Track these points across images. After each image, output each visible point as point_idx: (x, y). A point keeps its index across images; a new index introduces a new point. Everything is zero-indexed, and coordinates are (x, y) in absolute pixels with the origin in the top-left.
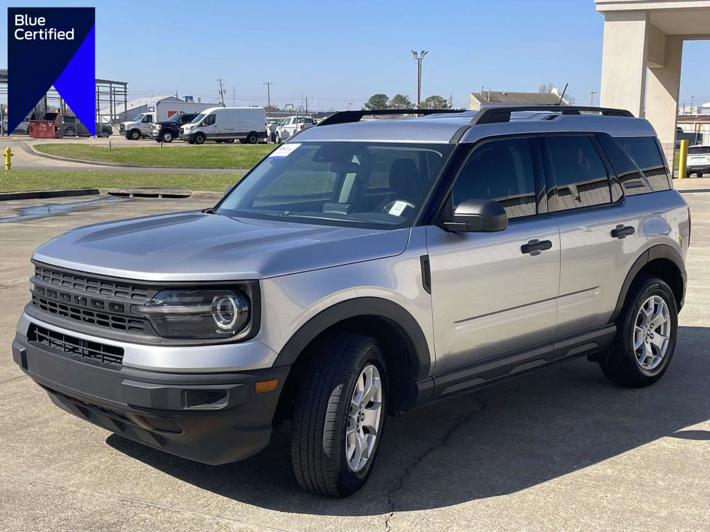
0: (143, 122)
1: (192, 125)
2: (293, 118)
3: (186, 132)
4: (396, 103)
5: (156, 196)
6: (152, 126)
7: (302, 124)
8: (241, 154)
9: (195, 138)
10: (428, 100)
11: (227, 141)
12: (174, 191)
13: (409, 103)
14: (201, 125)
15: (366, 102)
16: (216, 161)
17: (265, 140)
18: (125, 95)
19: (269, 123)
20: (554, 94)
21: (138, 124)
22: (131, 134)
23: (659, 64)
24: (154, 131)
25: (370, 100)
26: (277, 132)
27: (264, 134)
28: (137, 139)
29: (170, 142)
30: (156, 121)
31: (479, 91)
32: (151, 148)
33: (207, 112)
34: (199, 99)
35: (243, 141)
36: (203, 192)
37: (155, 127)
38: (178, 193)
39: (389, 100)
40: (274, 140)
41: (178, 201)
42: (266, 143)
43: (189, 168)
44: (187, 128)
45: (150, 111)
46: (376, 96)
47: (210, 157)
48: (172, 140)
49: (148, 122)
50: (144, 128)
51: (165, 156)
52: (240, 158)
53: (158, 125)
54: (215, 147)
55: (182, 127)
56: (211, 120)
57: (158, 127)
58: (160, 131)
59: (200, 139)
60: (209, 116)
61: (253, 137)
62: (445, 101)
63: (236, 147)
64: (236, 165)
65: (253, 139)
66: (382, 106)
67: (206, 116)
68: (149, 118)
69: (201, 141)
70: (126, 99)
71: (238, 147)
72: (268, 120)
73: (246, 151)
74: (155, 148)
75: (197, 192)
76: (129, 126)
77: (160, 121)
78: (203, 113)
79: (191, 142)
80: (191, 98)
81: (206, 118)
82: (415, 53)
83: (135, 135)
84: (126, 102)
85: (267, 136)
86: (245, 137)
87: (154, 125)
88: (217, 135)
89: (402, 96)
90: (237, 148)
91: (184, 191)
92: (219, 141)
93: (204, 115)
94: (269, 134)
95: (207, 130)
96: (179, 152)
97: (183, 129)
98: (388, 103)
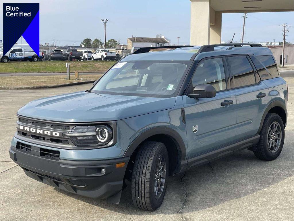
4: (95, 42)
10: (109, 41)
13: (101, 42)
25: (84, 41)
31: (131, 37)
39: (92, 41)
46: (86, 39)
62: (117, 41)
66: (89, 44)
82: (103, 20)
89: (97, 39)
98: (92, 43)
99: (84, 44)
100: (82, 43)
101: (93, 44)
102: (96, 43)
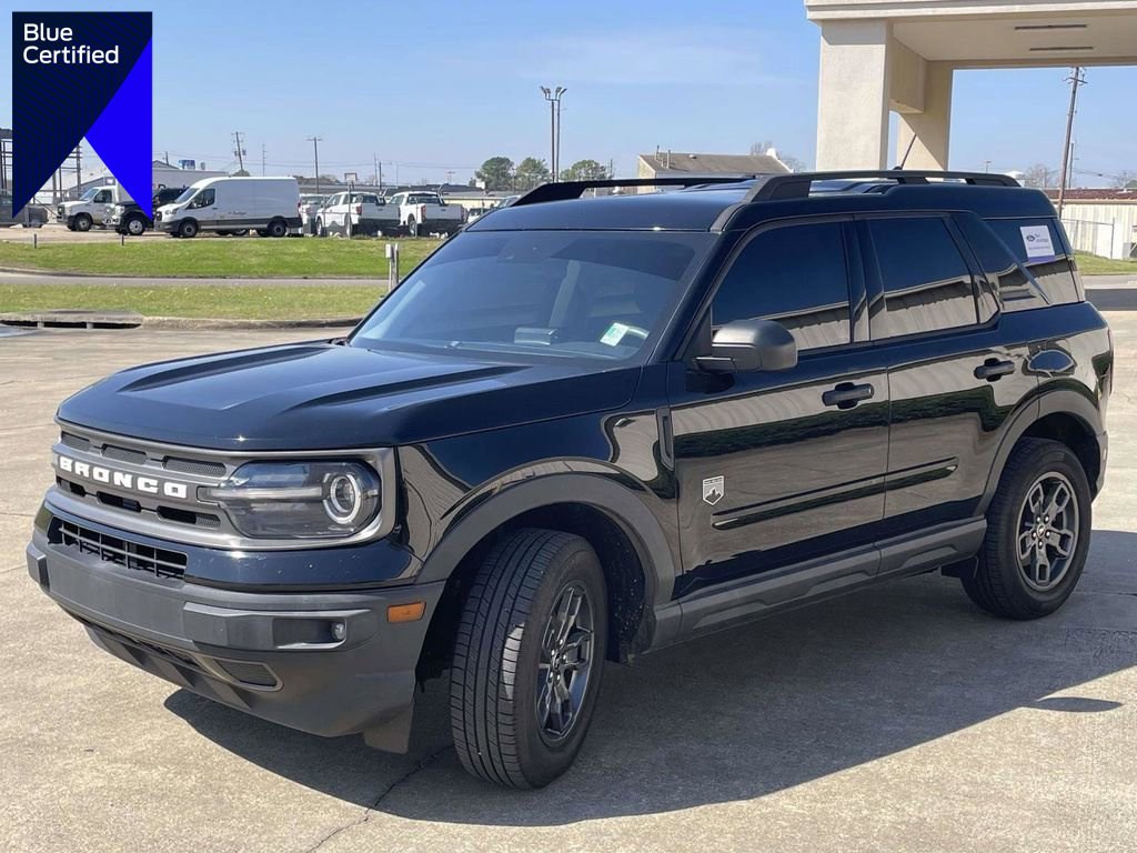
0: (95, 201)
1: (175, 206)
2: (343, 194)
3: (166, 218)
4: (526, 171)
5: (83, 325)
6: (109, 208)
7: (359, 204)
8: (257, 255)
9: (181, 228)
10: (574, 168)
11: (235, 233)
12: (112, 316)
14: (190, 207)
15: (478, 170)
16: (215, 266)
17: (300, 231)
18: (78, 158)
19: (306, 203)
20: (770, 158)
21: (87, 205)
22: (77, 222)
23: (914, 106)
24: (114, 217)
25: (484, 167)
26: (319, 218)
27: (297, 222)
28: (86, 230)
29: (140, 234)
30: (117, 200)
31: (652, 152)
32: (104, 246)
33: (201, 185)
34: (203, 165)
35: (263, 233)
36: (161, 318)
37: (113, 210)
38: (120, 320)
39: (515, 167)
40: (314, 232)
41: (116, 333)
42: (302, 236)
43: (168, 277)
44: (167, 212)
45: (107, 184)
46: (493, 159)
47: (204, 259)
48: (143, 231)
49: (104, 201)
50: (96, 212)
51: (128, 257)
52: (254, 261)
53: (118, 208)
54: (213, 243)
55: (158, 210)
56: (206, 198)
57: (119, 210)
58: (122, 215)
59: (189, 230)
60: (204, 192)
61: (277, 227)
62: (603, 169)
63: (248, 242)
64: (247, 272)
65: (278, 229)
66: (503, 176)
67: (198, 192)
68: (107, 195)
69: (190, 234)
70: (78, 165)
71: (254, 242)
72: (304, 198)
73: (265, 249)
74: (112, 244)
75: (151, 318)
76: (71, 208)
77: (123, 200)
78: (193, 187)
79: (175, 235)
80: (193, 163)
81: (200, 194)
82: (547, 91)
83: (82, 223)
84: (79, 169)
85: (301, 225)
86: (265, 226)
87: (112, 206)
88: (218, 222)
89: (534, 161)
90: (252, 244)
91: (129, 316)
92: (223, 233)
93: (196, 190)
94: (305, 221)
95: (200, 214)
96: (151, 251)
97: (160, 213)
98: (511, 172)
99: (483, 179)
100: (479, 175)
101: (516, 177)
102: (527, 174)
